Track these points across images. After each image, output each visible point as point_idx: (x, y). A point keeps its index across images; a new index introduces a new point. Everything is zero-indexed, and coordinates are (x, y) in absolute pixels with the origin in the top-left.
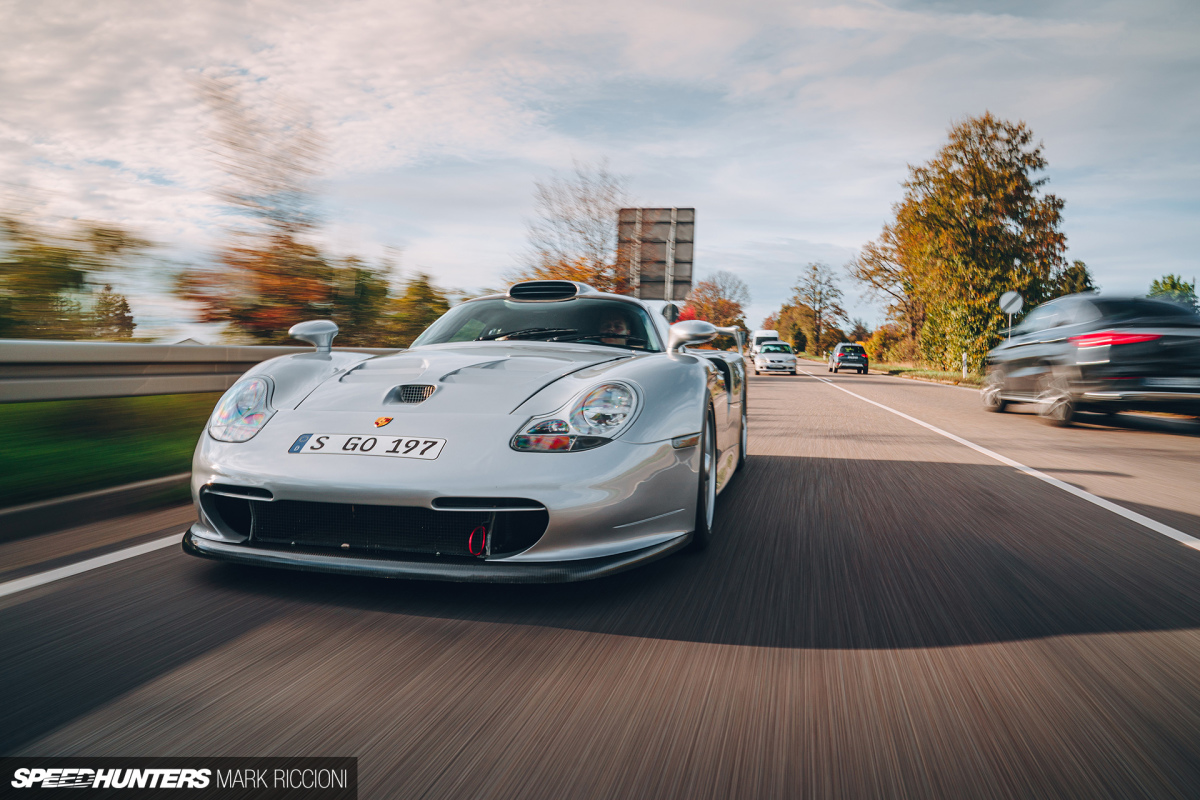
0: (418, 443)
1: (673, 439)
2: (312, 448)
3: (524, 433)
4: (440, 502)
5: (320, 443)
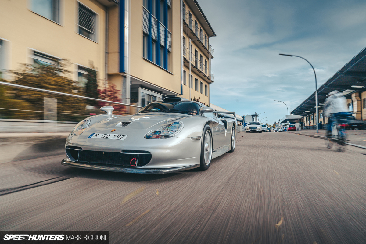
0: (120, 136)
1: (192, 137)
2: (94, 137)
3: (149, 134)
4: (124, 151)
5: (96, 136)
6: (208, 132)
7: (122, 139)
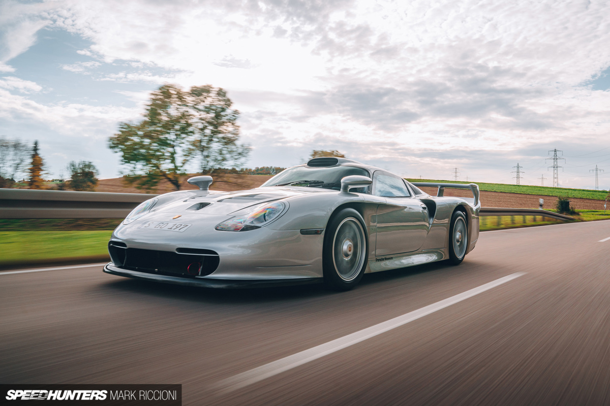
1: (301, 230)
3: (224, 223)
4: (180, 250)
5: (149, 225)
7: (182, 230)
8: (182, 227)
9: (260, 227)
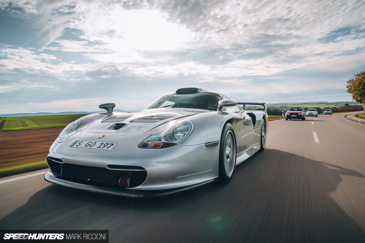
0: (108, 144)
1: (205, 144)
2: (77, 146)
3: (145, 141)
4: (110, 166)
5: (80, 144)
6: (230, 133)
7: (109, 149)
8: (109, 146)
9: (176, 144)
